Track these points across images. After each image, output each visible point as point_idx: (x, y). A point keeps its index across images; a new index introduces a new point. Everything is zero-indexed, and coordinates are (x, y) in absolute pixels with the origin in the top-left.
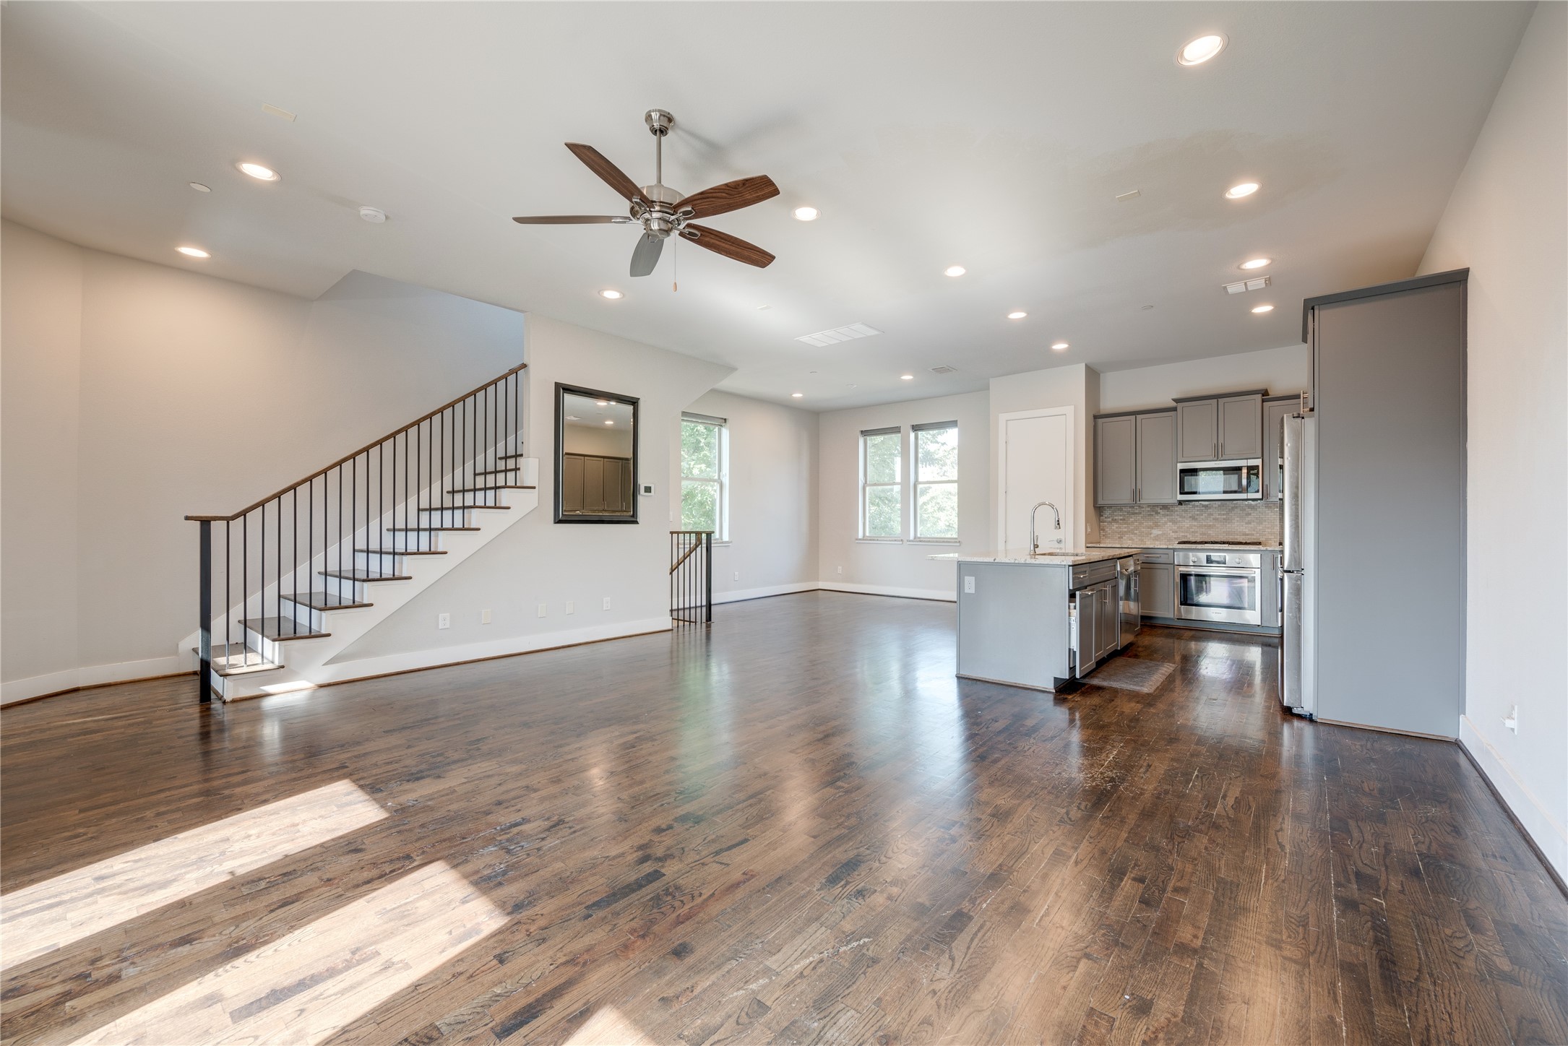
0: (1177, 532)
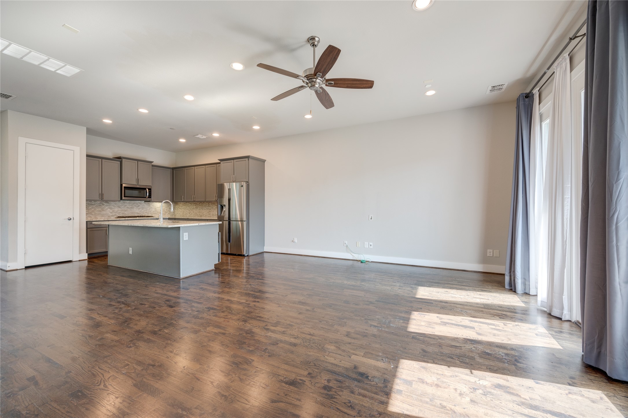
0: (112, 213)
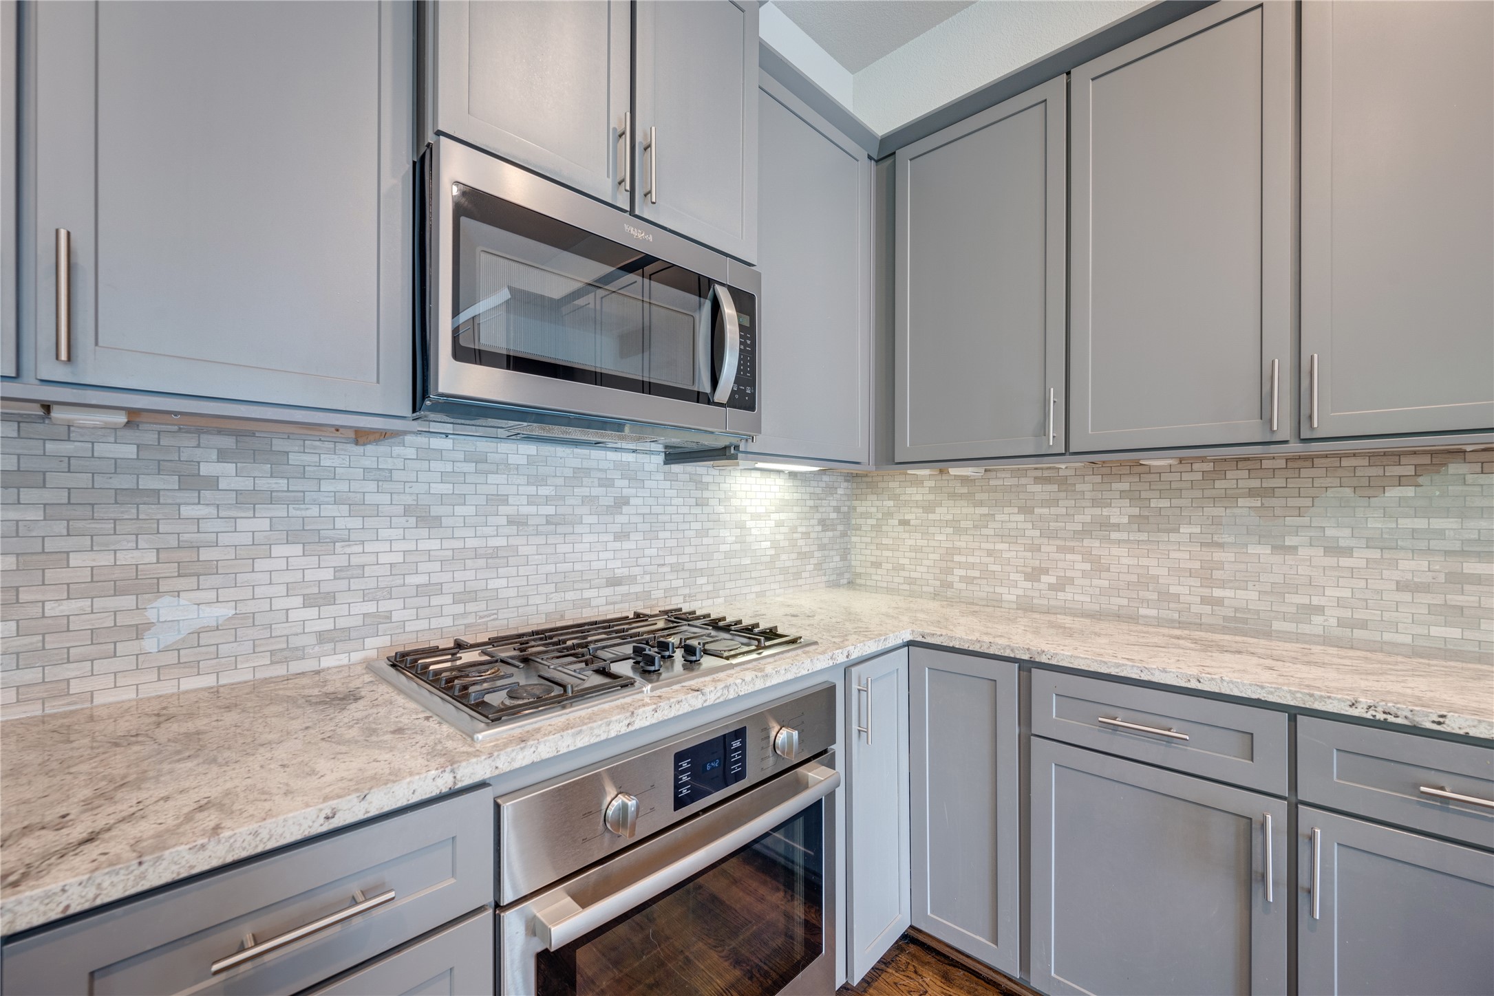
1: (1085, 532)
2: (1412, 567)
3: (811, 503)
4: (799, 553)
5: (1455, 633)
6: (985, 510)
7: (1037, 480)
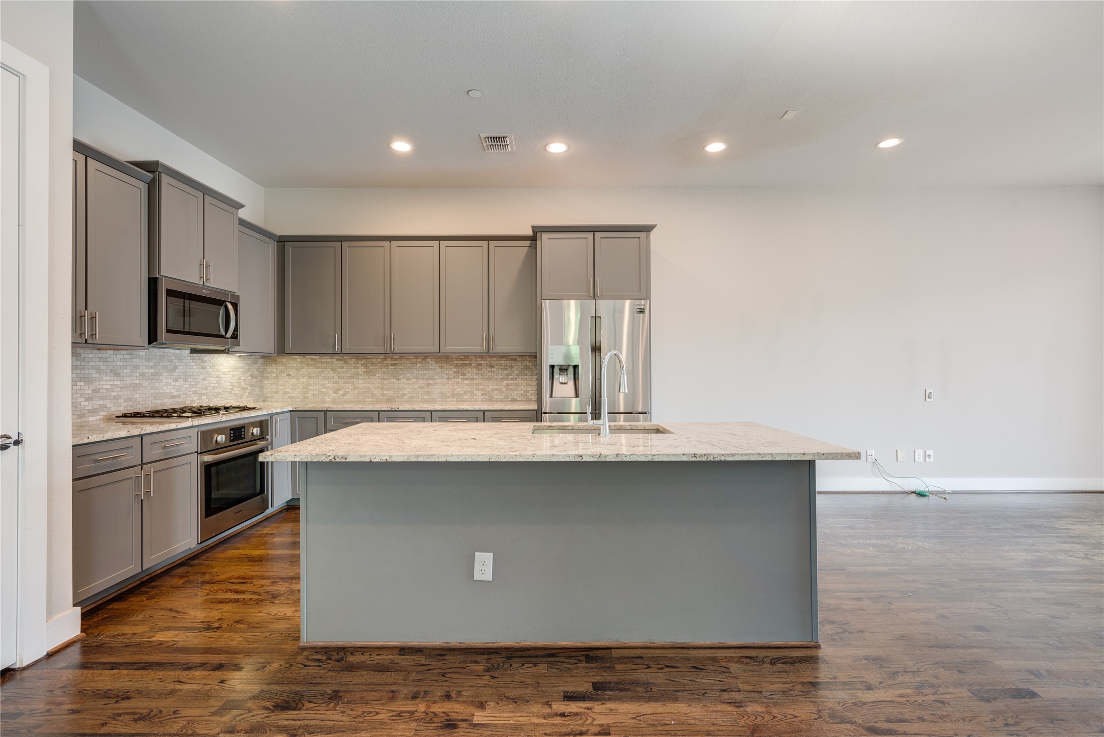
1: (351, 377)
2: (421, 382)
3: (247, 367)
4: (242, 388)
5: (427, 397)
6: (320, 370)
7: (338, 360)
